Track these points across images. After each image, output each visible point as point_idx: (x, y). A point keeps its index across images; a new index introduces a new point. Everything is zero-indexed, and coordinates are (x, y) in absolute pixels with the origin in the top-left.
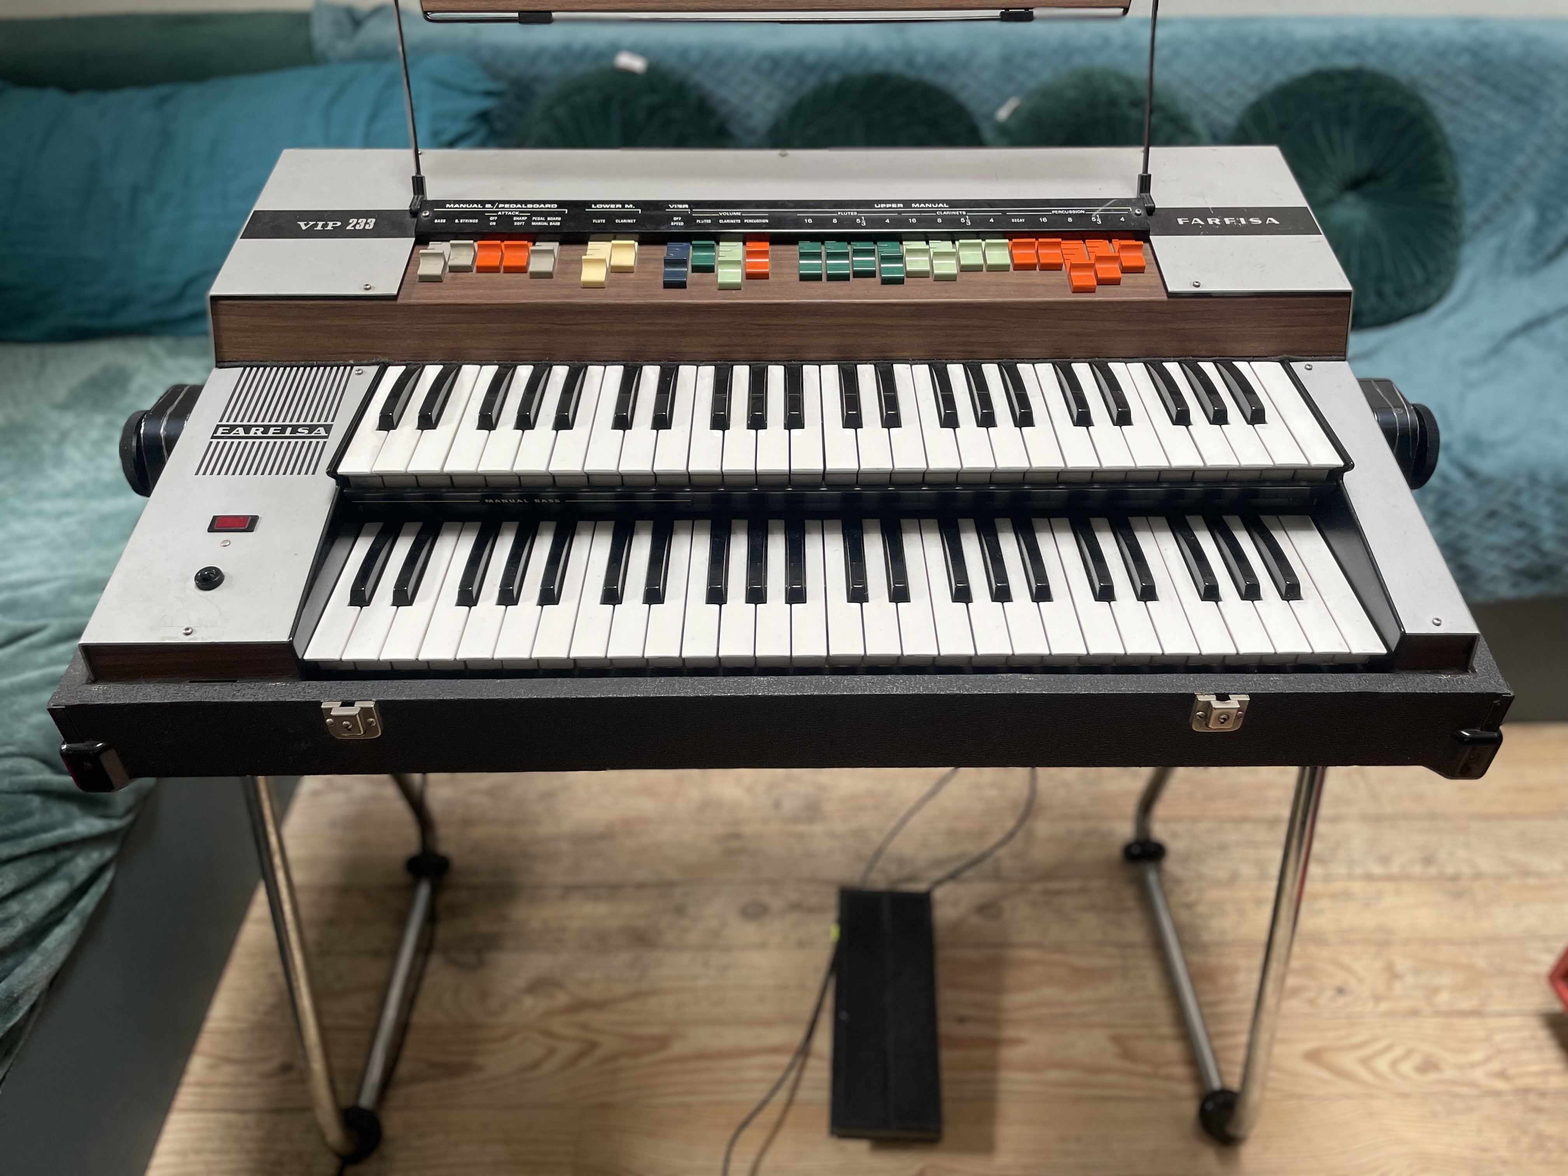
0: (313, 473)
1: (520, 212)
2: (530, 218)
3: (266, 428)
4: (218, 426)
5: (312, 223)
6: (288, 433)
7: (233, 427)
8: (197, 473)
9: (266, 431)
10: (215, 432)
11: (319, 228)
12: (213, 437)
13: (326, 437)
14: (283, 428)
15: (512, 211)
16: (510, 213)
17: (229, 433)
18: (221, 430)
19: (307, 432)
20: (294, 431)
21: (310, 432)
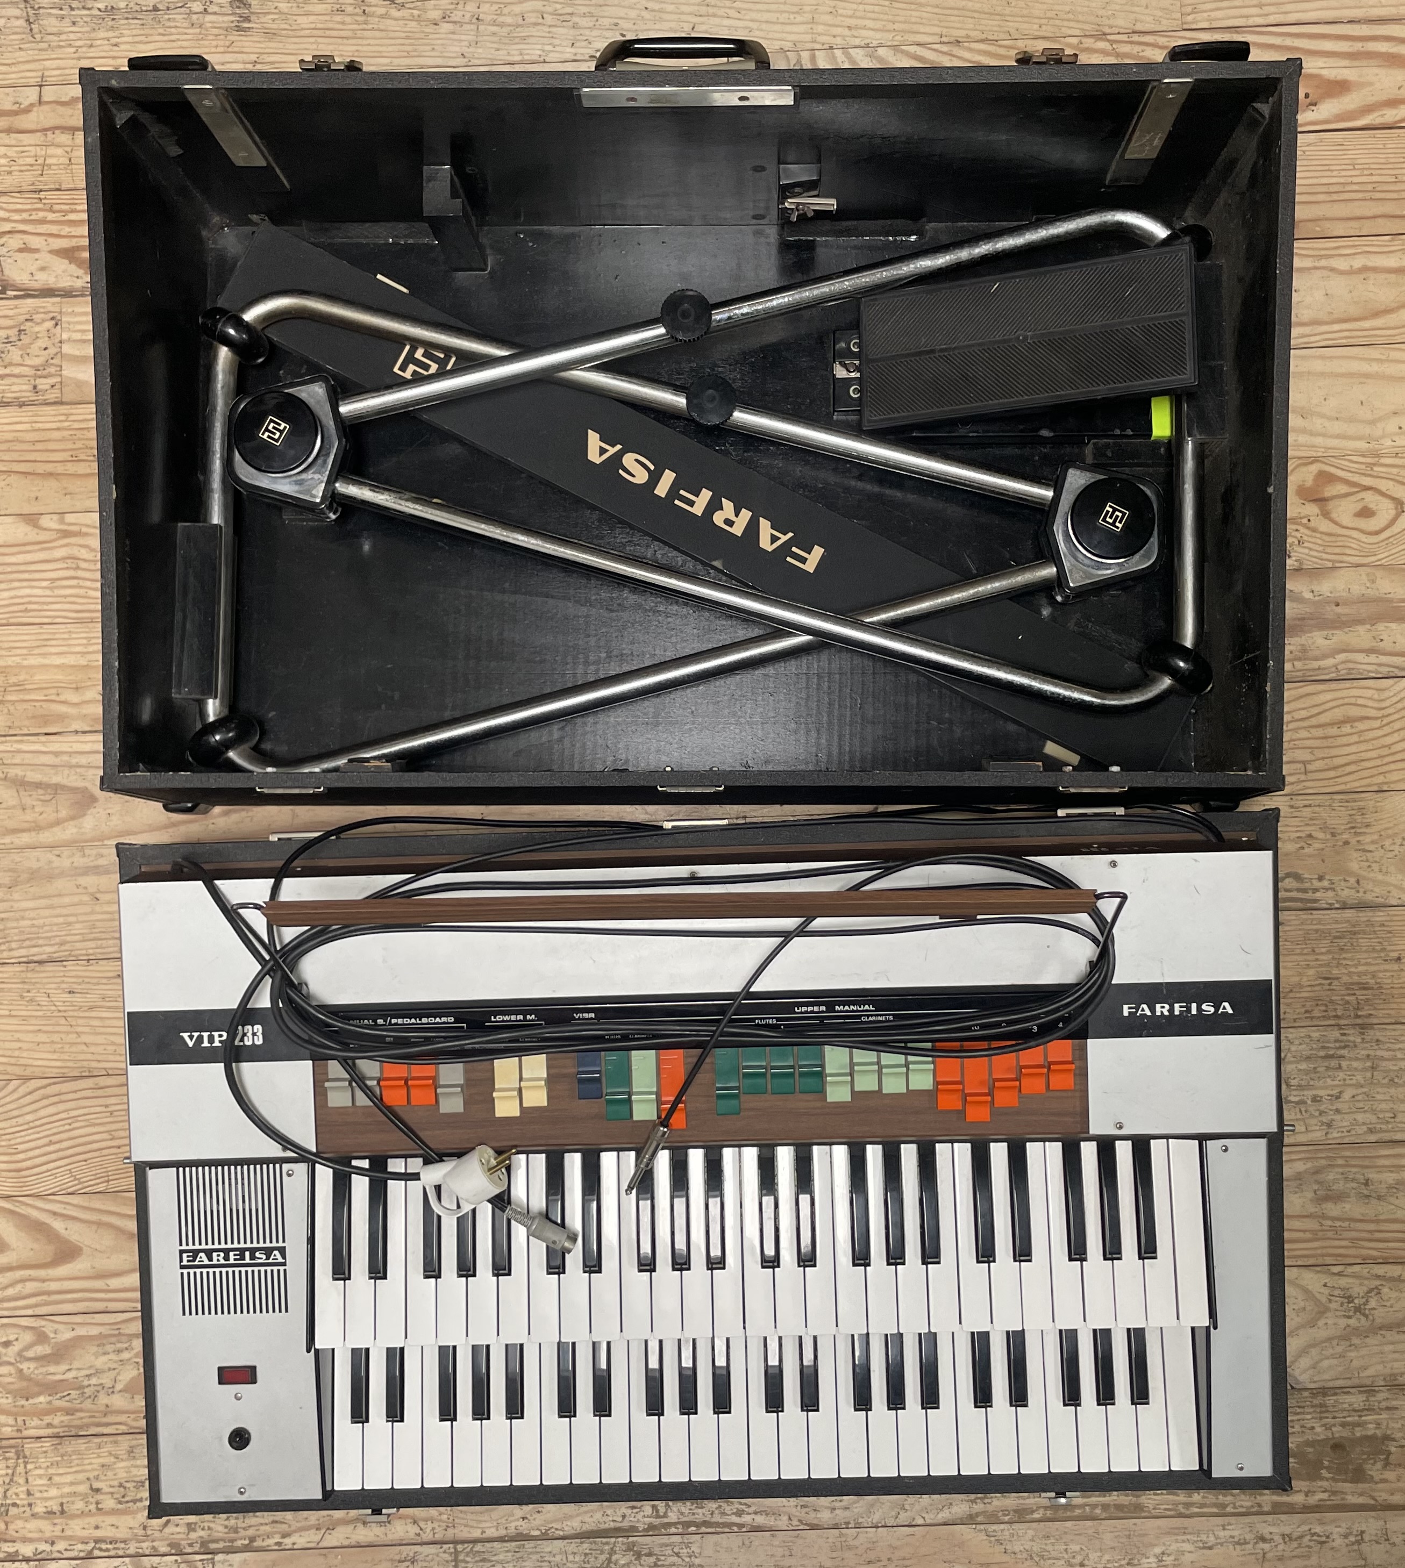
0: (287, 1311)
3: (227, 1252)
4: (181, 1252)
6: (247, 1260)
7: (195, 1253)
8: (184, 1314)
9: (226, 1258)
10: (181, 1261)
12: (182, 1267)
13: (284, 1264)
14: (242, 1251)
17: (194, 1261)
18: (185, 1255)
19: (264, 1257)
20: (253, 1257)
21: (268, 1258)
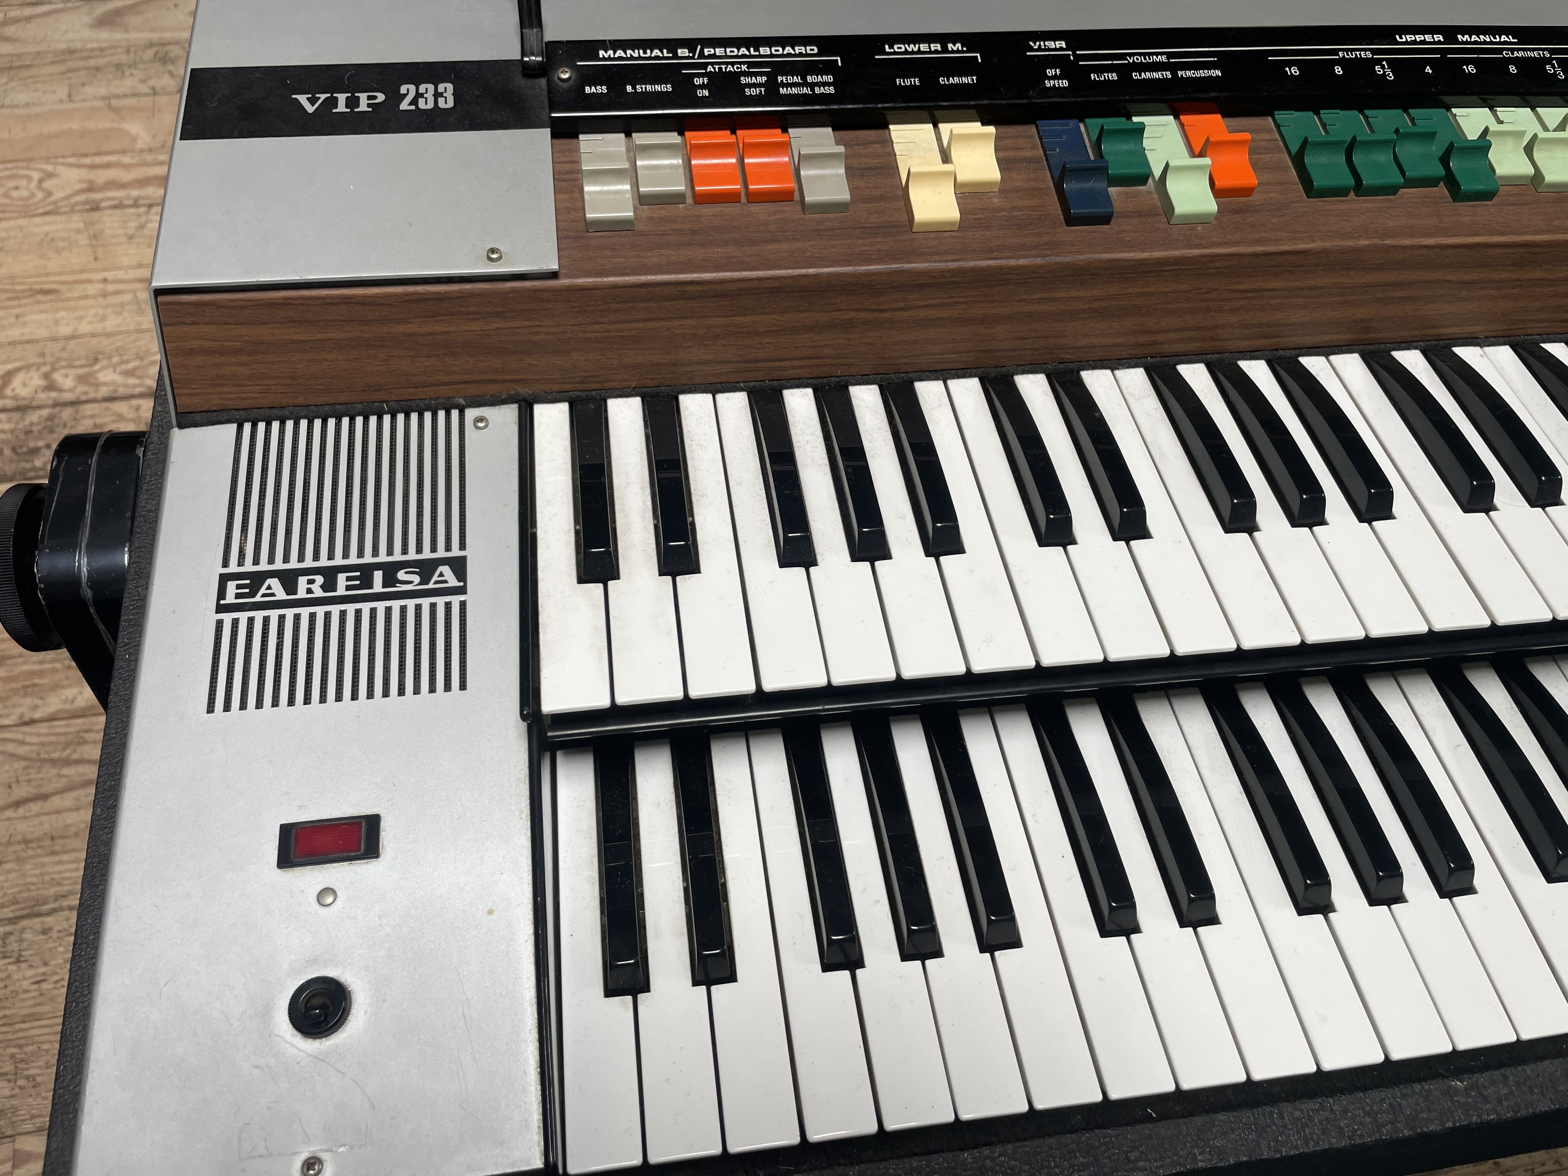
0: (463, 686)
1: (750, 65)
2: (772, 77)
4: (224, 579)
5: (323, 97)
6: (378, 586)
7: (258, 579)
8: (211, 709)
9: (330, 585)
10: (222, 594)
11: (341, 108)
12: (220, 609)
13: (462, 590)
14: (365, 573)
15: (733, 64)
16: (730, 68)
17: (253, 594)
18: (231, 587)
19: (416, 579)
20: (390, 580)
21: (425, 580)
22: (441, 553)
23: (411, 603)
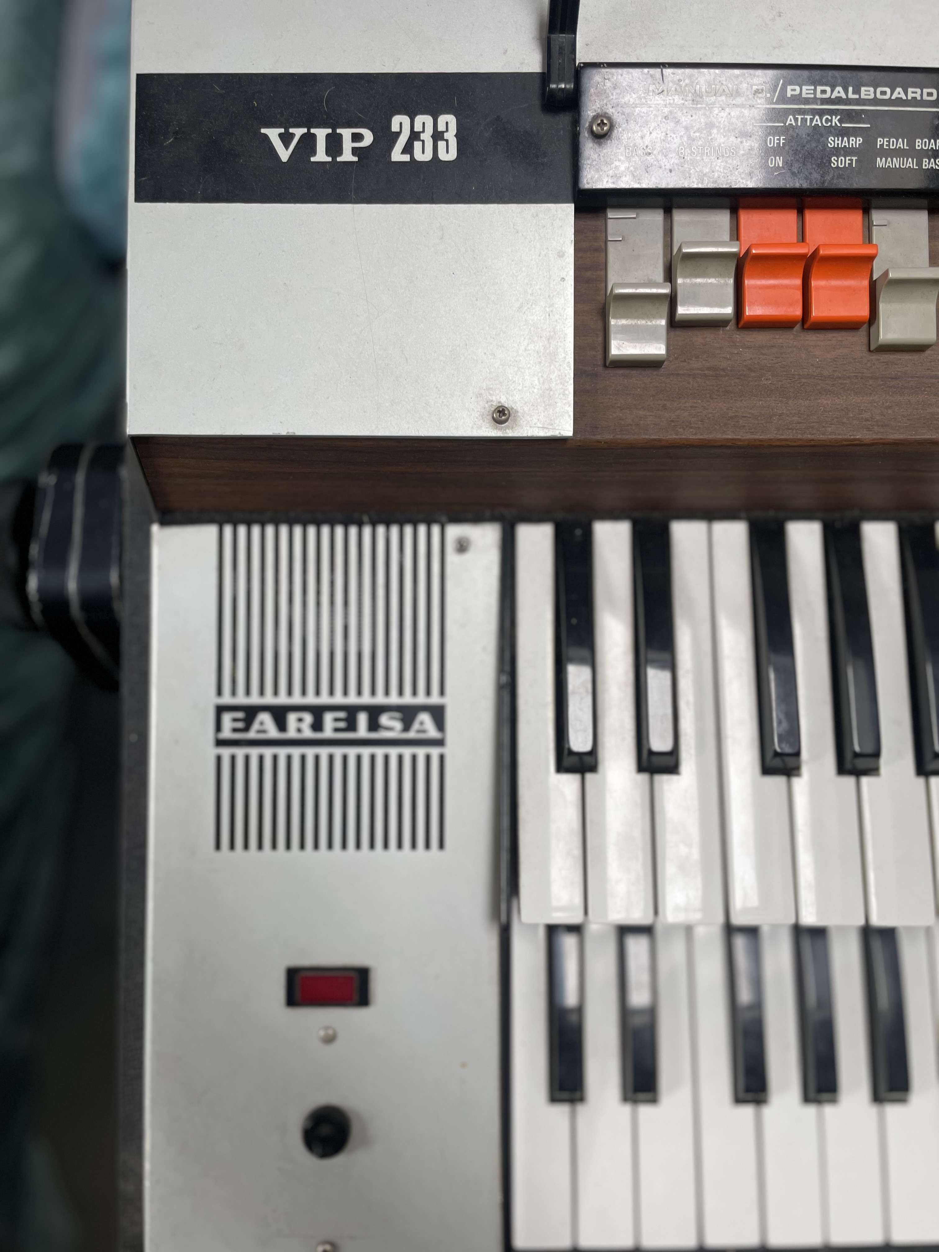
0: (441, 845)
2: (870, 142)
3: (318, 712)
4: (220, 710)
5: (298, 132)
6: (362, 731)
7: (250, 713)
8: (218, 846)
9: (317, 726)
10: (218, 727)
11: (321, 156)
12: (220, 743)
13: (439, 743)
14: (350, 715)
15: (821, 113)
16: (817, 121)
17: (247, 729)
18: (227, 718)
19: (398, 725)
20: (374, 726)
21: (407, 727)
22: (421, 699)
23: (394, 752)
